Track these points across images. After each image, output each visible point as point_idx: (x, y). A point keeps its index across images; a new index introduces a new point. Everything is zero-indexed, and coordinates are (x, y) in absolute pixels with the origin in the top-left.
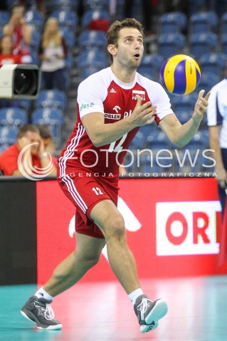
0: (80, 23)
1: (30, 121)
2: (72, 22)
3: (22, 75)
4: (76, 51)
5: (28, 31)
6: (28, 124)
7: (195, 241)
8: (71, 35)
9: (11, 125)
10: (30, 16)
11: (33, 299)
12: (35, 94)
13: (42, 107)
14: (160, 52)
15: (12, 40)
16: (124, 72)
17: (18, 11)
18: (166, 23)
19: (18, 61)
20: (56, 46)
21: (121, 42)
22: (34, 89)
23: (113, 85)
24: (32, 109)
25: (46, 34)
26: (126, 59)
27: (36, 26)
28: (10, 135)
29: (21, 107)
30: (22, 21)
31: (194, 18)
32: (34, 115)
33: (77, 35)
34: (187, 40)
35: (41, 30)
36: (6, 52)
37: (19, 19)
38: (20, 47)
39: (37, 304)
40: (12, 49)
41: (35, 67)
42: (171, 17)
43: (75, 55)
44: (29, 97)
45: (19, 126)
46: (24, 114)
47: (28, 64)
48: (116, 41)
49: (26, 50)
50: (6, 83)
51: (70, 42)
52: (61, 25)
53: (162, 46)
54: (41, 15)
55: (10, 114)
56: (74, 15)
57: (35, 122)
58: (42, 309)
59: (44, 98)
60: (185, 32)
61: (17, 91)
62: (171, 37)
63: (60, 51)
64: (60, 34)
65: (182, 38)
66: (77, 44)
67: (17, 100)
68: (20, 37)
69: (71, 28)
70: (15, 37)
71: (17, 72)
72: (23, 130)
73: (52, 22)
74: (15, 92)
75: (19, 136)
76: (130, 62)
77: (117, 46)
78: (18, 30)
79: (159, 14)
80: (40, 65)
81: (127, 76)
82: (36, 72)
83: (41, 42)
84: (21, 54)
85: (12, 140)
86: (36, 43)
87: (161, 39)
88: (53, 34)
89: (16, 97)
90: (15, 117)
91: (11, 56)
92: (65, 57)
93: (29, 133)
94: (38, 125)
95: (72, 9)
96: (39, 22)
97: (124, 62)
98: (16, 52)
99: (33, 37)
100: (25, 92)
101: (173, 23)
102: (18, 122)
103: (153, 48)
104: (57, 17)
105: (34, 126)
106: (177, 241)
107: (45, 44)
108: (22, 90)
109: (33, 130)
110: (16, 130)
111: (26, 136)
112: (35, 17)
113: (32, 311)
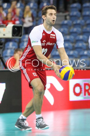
0: (38, 8)
1: (19, 47)
2: (35, 7)
3: (16, 28)
4: (37, 19)
5: (18, 11)
6: (18, 48)
7: (85, 95)
8: (35, 13)
9: (11, 49)
10: (19, 5)
11: (19, 120)
12: (21, 36)
13: (23, 42)
14: (70, 19)
15: (11, 15)
16: (48, 27)
17: (14, 3)
18: (73, 8)
19: (14, 23)
20: (29, 17)
21: (48, 15)
22: (20, 34)
23: (44, 32)
24: (20, 42)
25: (25, 12)
26: (49, 22)
27: (21, 9)
28: (11, 53)
29: (15, 42)
30: (16, 7)
31: (84, 5)
32: (21, 45)
33: (38, 12)
34: (81, 14)
35: (23, 10)
36: (9, 19)
37: (14, 6)
38: (15, 17)
39: (21, 121)
40: (12, 18)
41: (21, 25)
42: (75, 5)
43: (37, 21)
44: (18, 37)
45: (14, 49)
46: (16, 44)
47: (18, 24)
48: (46, 14)
49: (17, 18)
50: (9, 32)
51: (35, 15)
52: (31, 8)
53: (71, 17)
54: (23, 4)
55: (11, 44)
56: (36, 4)
57: (21, 47)
58: (23, 123)
59: (24, 38)
60: (80, 11)
61: (14, 35)
62: (75, 13)
63: (31, 19)
64: (31, 12)
65: (79, 13)
66: (37, 16)
67: (14, 39)
68: (15, 13)
69: (35, 10)
70: (13, 13)
71: (14, 27)
72: (16, 50)
73: (27, 7)
74: (13, 36)
75: (15, 53)
76: (51, 23)
77: (46, 16)
78: (14, 10)
79: (70, 4)
80: (23, 24)
81: (49, 28)
82: (21, 27)
83: (23, 15)
84: (15, 20)
85: (12, 55)
86: (21, 16)
87: (71, 14)
88: (28, 12)
89: (13, 37)
90: (13, 45)
91: (11, 21)
92: (33, 21)
93: (19, 52)
94: (22, 49)
95: (36, 2)
96: (22, 7)
97: (48, 23)
98: (13, 19)
99: (20, 13)
100: (17, 35)
101: (76, 7)
102: (14, 47)
103: (68, 17)
104: (29, 5)
105: (20, 49)
106: (77, 95)
107: (25, 16)
108: (16, 34)
109: (20, 51)
110: (13, 51)
111: (17, 53)
112: (21, 5)
113: (19, 124)
